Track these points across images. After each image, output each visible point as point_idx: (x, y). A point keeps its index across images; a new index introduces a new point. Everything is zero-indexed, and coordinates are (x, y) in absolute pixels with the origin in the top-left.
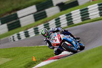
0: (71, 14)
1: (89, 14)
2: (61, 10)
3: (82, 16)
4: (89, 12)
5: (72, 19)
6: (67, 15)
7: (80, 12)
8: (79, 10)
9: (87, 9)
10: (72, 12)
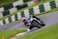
0: (23, 12)
1: (33, 11)
2: (18, 10)
3: (30, 13)
4: (34, 11)
5: (24, 15)
6: (21, 13)
7: (29, 10)
8: (28, 9)
9: (33, 9)
10: (24, 11)
